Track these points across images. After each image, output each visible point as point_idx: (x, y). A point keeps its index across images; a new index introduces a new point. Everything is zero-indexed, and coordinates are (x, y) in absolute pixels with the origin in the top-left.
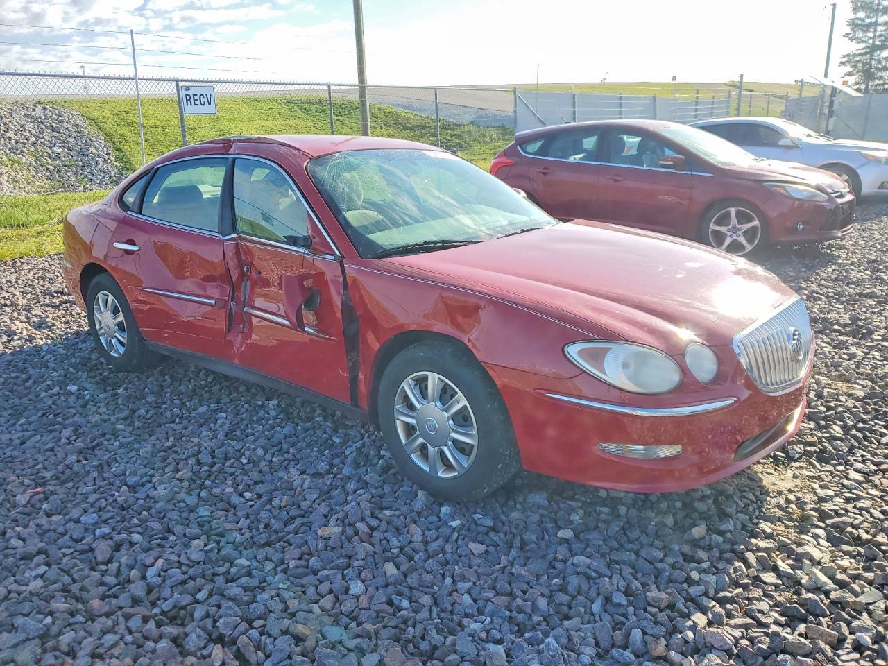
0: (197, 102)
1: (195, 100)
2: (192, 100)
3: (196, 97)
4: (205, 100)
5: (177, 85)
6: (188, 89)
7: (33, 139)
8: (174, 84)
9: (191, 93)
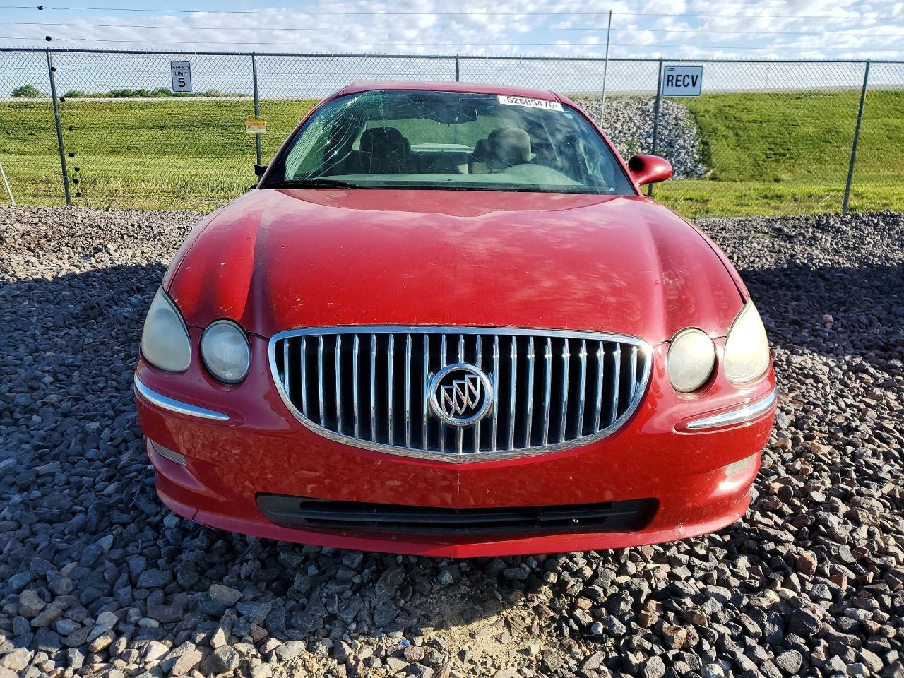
0: (679, 83)
1: (677, 81)
2: (674, 81)
3: (679, 78)
4: (690, 81)
5: (661, 64)
6: (672, 69)
7: (634, 130)
8: (658, 63)
9: (674, 73)
